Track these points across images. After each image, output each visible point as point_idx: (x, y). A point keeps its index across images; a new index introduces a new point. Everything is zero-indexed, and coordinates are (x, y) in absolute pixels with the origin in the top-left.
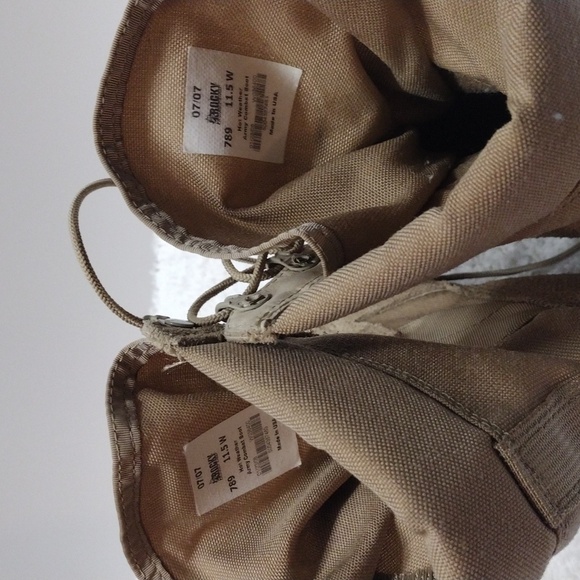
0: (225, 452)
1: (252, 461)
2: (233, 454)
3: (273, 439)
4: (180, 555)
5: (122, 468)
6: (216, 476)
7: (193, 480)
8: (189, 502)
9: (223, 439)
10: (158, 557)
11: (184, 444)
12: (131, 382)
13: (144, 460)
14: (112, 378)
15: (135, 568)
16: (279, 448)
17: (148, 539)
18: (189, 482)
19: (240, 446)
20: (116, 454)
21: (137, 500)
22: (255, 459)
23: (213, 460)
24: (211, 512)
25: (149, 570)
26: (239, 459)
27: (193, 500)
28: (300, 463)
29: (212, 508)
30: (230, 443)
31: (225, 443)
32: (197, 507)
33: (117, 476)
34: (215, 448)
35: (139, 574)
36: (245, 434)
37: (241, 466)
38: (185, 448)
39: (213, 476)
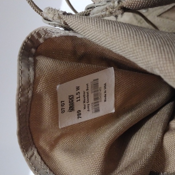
0: (78, 96)
1: (91, 105)
2: (82, 98)
3: (103, 95)
4: (47, 148)
5: (22, 90)
6: (72, 108)
7: (60, 107)
8: (56, 119)
9: (78, 88)
10: (36, 147)
11: (57, 85)
12: (33, 50)
13: (34, 89)
14: (23, 45)
15: (23, 151)
16: (105, 101)
17: (32, 137)
18: (57, 107)
19: (86, 95)
20: (20, 81)
21: (28, 113)
22: (92, 103)
23: (71, 98)
24: (66, 128)
25: (30, 153)
26: (84, 102)
27: (58, 119)
28: (114, 111)
29: (67, 125)
30: (81, 91)
31: (78, 91)
32: (59, 124)
33: (18, 95)
34: (74, 92)
35: (25, 155)
36: (90, 88)
37: (85, 106)
38: (58, 87)
39: (70, 108)
